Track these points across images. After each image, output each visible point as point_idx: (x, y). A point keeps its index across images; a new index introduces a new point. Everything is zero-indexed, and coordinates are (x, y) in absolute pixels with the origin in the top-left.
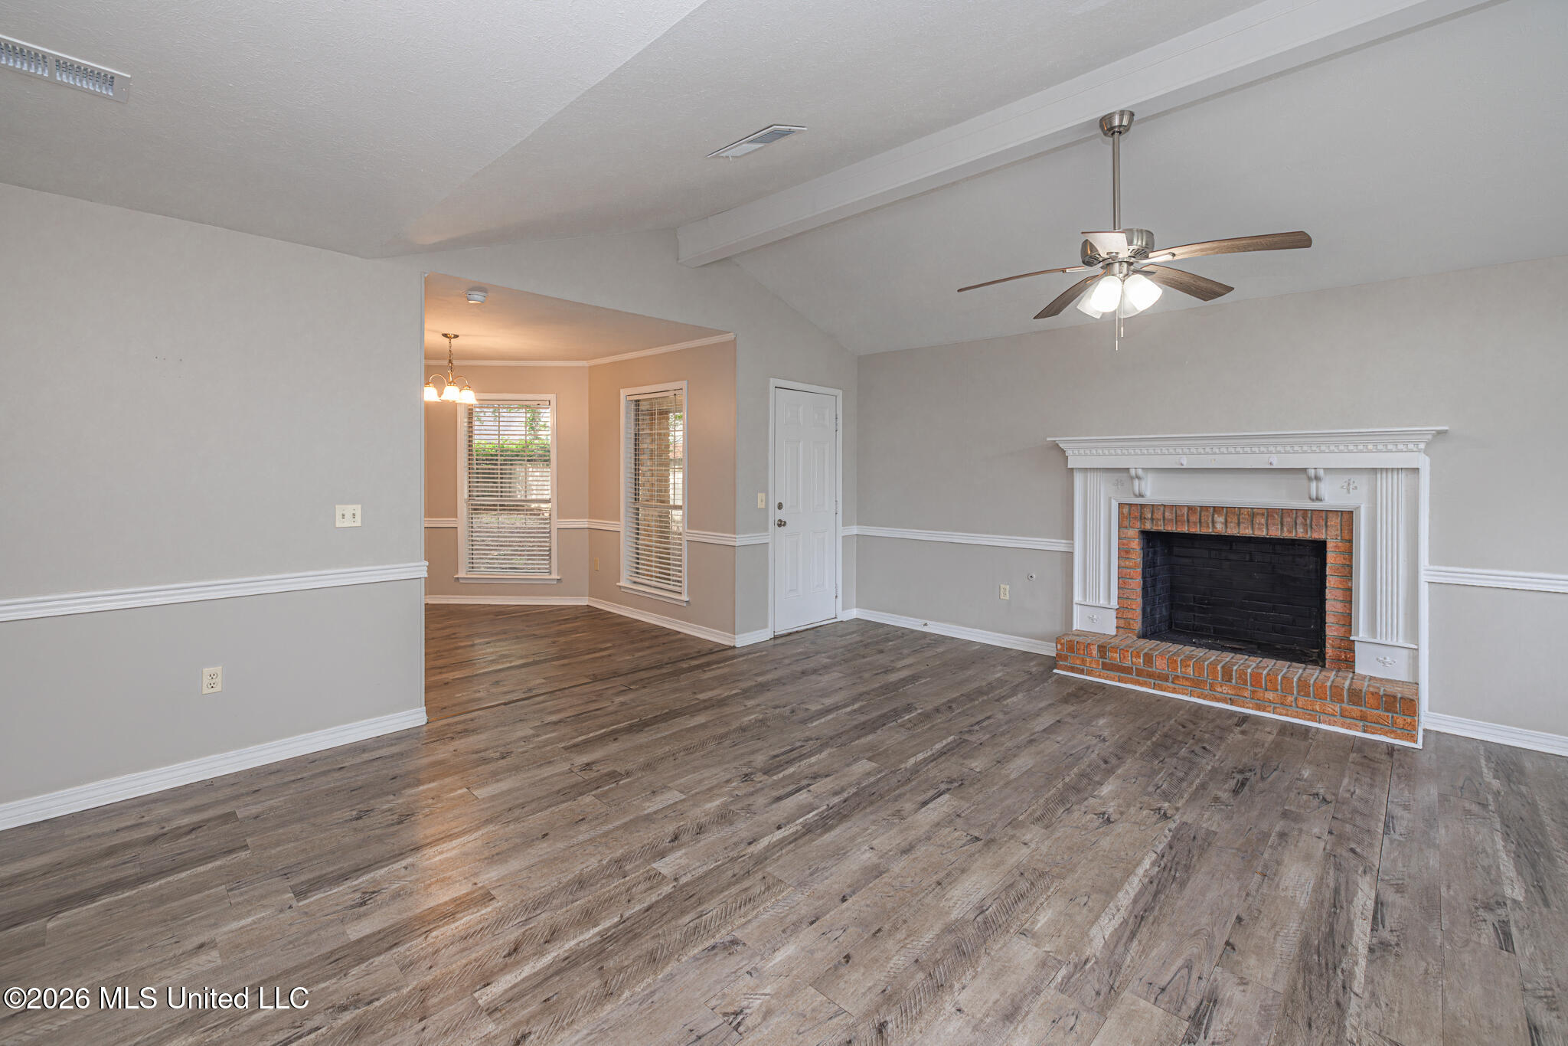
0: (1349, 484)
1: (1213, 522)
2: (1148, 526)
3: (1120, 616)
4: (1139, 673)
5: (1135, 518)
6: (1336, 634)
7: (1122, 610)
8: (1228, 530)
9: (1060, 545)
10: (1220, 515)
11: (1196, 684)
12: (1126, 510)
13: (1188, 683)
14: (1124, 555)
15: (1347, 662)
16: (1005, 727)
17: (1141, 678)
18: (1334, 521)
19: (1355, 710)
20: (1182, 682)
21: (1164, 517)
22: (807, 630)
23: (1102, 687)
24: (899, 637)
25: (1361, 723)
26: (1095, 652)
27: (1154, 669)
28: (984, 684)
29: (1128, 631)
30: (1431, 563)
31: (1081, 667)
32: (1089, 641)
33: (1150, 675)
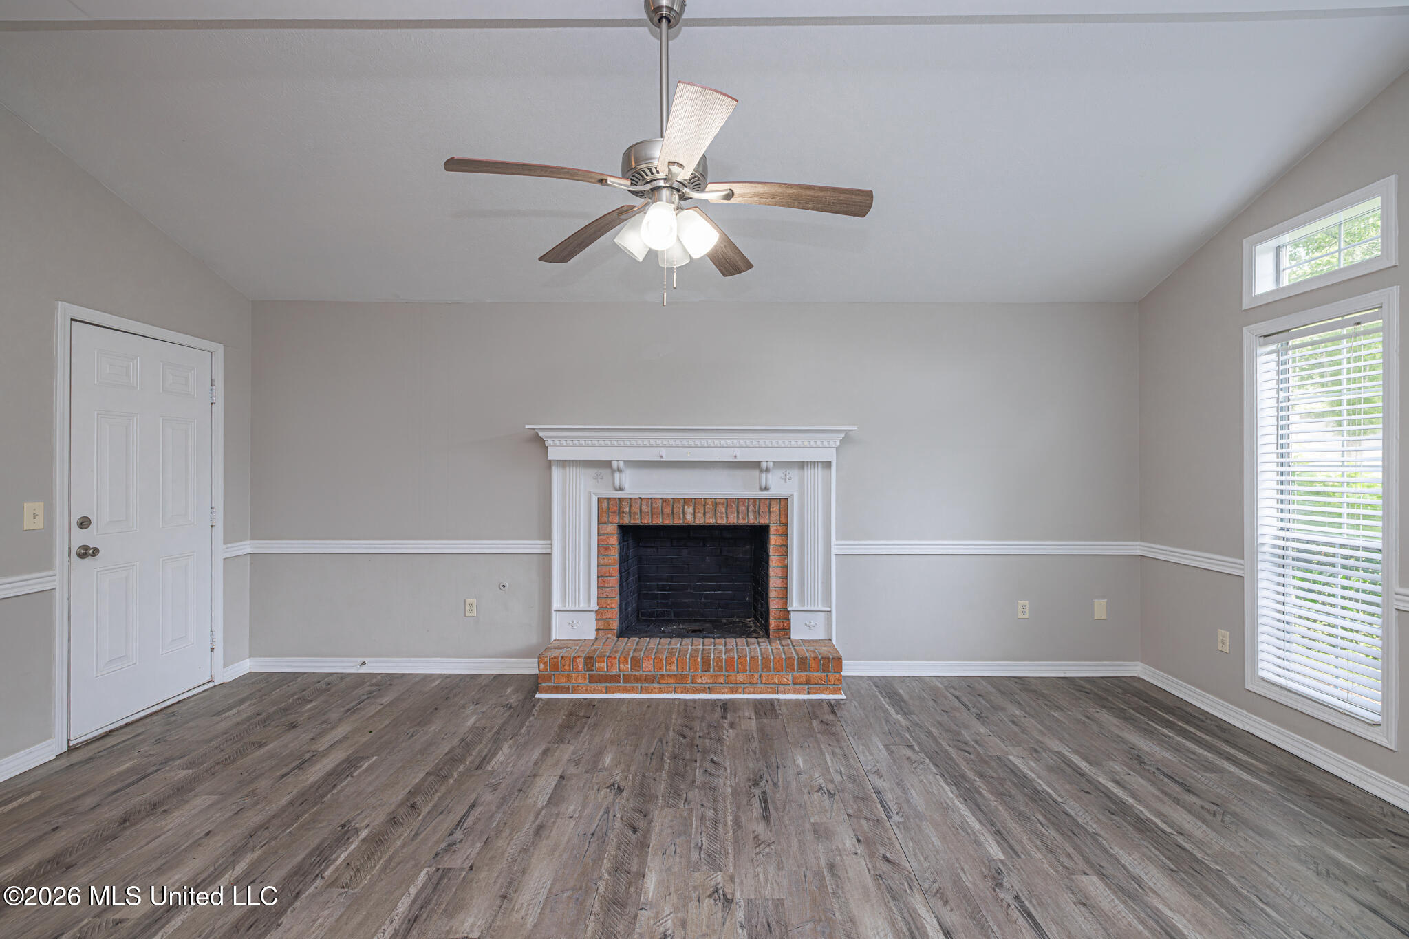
0: (786, 475)
1: (684, 513)
2: (627, 521)
3: (599, 617)
4: (627, 679)
5: (614, 512)
6: (776, 607)
7: (601, 611)
8: (697, 520)
9: (535, 547)
10: (689, 505)
11: (680, 681)
12: (605, 505)
13: (673, 681)
14: (603, 551)
15: (785, 630)
16: (499, 816)
17: (628, 685)
18: (775, 508)
19: (802, 676)
20: (667, 680)
21: (641, 509)
22: (151, 715)
23: (590, 704)
24: (321, 692)
25: (807, 686)
26: (581, 666)
27: (641, 672)
28: (456, 742)
29: (607, 632)
30: (837, 540)
31: (566, 685)
32: (573, 654)
33: (638, 680)
